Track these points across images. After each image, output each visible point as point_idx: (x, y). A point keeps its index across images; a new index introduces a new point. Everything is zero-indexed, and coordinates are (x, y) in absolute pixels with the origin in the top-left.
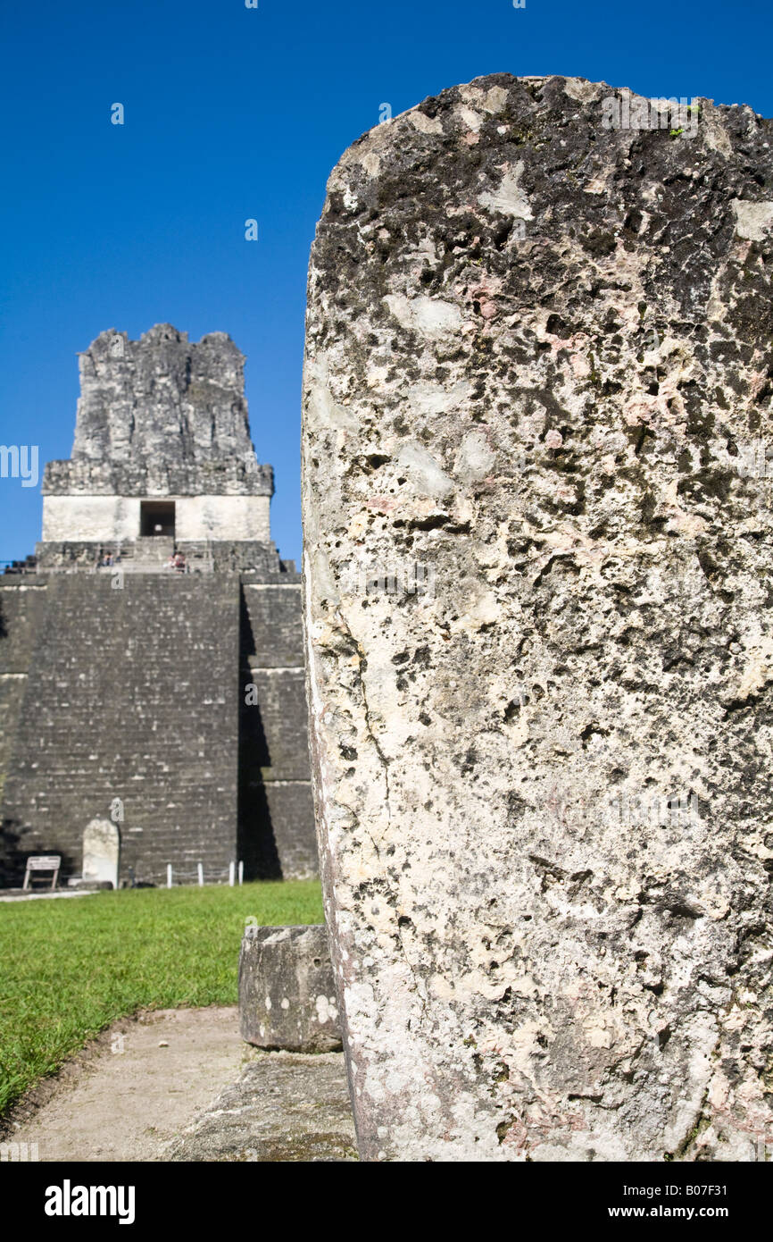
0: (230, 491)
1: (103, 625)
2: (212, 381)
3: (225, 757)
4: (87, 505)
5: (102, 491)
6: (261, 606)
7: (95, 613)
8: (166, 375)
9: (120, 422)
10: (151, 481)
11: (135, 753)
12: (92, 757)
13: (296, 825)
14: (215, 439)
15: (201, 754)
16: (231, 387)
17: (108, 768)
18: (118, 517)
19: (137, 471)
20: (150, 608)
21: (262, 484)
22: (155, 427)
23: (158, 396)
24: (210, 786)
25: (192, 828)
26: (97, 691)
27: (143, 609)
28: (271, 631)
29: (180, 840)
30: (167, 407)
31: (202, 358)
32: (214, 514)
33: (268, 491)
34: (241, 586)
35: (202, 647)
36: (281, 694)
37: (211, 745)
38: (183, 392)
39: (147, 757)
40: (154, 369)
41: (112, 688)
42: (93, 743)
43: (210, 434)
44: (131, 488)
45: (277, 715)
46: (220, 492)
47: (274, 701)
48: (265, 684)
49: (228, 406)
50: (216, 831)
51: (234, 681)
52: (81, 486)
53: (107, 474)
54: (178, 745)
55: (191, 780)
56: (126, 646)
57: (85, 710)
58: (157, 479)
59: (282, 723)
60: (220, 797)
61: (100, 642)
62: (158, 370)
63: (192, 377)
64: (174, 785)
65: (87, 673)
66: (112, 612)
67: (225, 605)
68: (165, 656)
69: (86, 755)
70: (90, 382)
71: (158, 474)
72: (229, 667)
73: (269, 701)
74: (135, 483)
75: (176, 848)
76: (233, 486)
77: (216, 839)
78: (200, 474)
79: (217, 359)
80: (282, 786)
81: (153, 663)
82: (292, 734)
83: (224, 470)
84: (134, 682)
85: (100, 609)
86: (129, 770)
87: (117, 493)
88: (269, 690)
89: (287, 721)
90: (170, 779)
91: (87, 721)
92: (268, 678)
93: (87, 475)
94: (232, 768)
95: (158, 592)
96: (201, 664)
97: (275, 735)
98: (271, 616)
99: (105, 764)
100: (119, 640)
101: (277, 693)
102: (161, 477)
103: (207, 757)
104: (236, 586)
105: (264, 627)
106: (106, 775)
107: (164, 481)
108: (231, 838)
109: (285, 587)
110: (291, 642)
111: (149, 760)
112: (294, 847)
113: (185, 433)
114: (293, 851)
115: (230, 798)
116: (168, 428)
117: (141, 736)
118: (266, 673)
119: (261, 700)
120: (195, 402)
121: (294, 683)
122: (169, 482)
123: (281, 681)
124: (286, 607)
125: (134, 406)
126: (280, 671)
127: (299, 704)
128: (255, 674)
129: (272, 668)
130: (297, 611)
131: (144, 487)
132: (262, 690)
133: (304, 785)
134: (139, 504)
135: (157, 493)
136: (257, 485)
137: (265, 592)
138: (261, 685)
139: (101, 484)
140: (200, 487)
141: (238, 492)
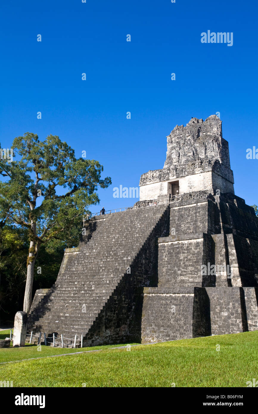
0: (196, 172)
1: (113, 230)
2: (208, 134)
3: (115, 283)
4: (152, 188)
5: (156, 181)
6: (176, 216)
7: (115, 225)
8: (190, 136)
9: (175, 156)
10: (170, 175)
11: (89, 281)
12: (76, 283)
13: (154, 315)
14: (206, 155)
15: (108, 282)
16: (215, 134)
17: (77, 287)
18: (161, 190)
19: (167, 172)
20: (132, 222)
21: (209, 167)
22: (184, 155)
23: (187, 143)
24: (101, 297)
26: (95, 256)
27: (129, 222)
28: (177, 226)
29: (76, 321)
30: (189, 147)
31: (205, 126)
32: (192, 182)
33: (211, 169)
34: (168, 209)
35: (138, 235)
36: (169, 254)
37: (113, 278)
38: (195, 141)
39: (91, 283)
40: (186, 135)
41: (100, 254)
42: (80, 277)
43: (204, 153)
44: (165, 178)
45: (166, 263)
46: (193, 173)
47: (165, 257)
48: (164, 250)
49: (212, 141)
50: (90, 317)
52: (150, 181)
53: (157, 175)
54: (103, 278)
55: (97, 294)
56: (115, 238)
57: (86, 264)
58: (172, 173)
59: (167, 266)
60: (101, 302)
61: (108, 237)
62: (187, 135)
63: (200, 134)
64: (90, 296)
65: (97, 249)
66: (119, 225)
67: (155, 217)
69: (74, 282)
70: (170, 145)
71: (172, 171)
73: (164, 257)
74: (166, 176)
76: (198, 170)
77: (87, 321)
78: (187, 168)
79: (210, 125)
80: (152, 296)
81: (118, 244)
82: (170, 272)
83: (194, 164)
84: (108, 252)
85: (117, 224)
86: (82, 288)
87: (160, 181)
88: (165, 252)
89: (169, 266)
90: (91, 293)
91: (84, 268)
92: (165, 247)
93: (152, 176)
96: (133, 243)
97: (164, 272)
98: (178, 220)
100: (114, 235)
101: (167, 253)
102: (173, 172)
104: (166, 209)
105: (175, 225)
106: (74, 290)
107: (175, 173)
109: (185, 207)
110: (184, 230)
111: (90, 285)
112: (151, 326)
113: (195, 155)
114: (151, 327)
115: (104, 303)
116: (189, 154)
117: (95, 274)
118: (165, 244)
119: (161, 257)
120: (199, 143)
121: (174, 248)
122: (176, 173)
123: (169, 248)
124: (184, 215)
125: (180, 149)
126: (170, 243)
127: (175, 258)
128: (160, 245)
129: (167, 242)
130: (188, 216)
131: (168, 177)
132: (162, 252)
133: (160, 296)
134: (167, 183)
135: (173, 179)
136: (207, 167)
137: (178, 210)
138: (162, 250)
139: (156, 179)
140: (186, 173)
141: (199, 172)
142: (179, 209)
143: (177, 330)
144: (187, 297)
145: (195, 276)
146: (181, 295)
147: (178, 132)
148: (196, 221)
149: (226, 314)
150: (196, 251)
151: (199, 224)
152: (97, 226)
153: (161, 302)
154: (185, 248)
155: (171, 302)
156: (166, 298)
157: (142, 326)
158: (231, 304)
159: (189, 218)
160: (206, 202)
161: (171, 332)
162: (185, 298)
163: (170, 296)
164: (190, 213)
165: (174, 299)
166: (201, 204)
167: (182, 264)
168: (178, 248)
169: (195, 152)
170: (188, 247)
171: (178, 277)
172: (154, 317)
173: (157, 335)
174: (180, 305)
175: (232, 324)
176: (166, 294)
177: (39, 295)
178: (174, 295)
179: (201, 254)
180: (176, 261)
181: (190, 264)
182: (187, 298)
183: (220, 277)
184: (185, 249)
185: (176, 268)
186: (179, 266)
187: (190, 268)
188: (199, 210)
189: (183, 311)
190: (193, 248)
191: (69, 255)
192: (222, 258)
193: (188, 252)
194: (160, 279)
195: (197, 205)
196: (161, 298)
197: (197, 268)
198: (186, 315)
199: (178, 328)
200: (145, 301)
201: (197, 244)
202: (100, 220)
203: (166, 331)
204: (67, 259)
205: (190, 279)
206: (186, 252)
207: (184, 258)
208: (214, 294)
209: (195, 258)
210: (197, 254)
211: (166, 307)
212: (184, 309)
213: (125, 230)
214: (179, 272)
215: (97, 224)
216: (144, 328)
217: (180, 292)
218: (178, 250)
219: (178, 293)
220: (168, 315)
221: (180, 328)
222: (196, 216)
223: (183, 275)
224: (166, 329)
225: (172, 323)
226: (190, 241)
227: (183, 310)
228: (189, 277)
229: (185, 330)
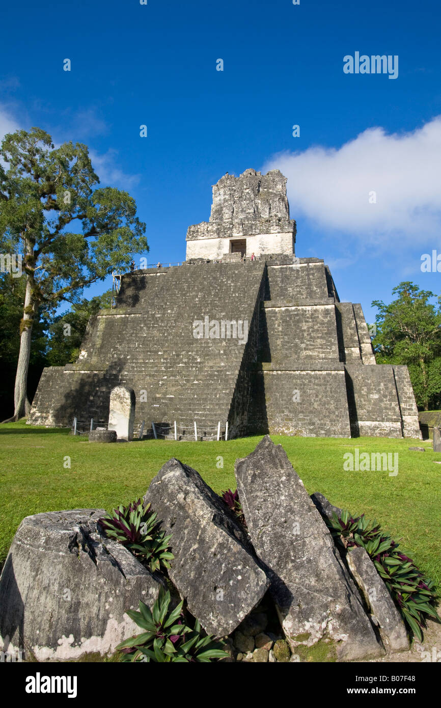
0: (272, 231)
1: (188, 287)
2: (270, 191)
3: (236, 353)
4: (206, 244)
5: (212, 237)
6: (277, 277)
7: (187, 281)
8: (249, 188)
9: (227, 211)
10: (235, 230)
11: (184, 351)
12: (160, 353)
13: (285, 398)
14: (271, 215)
15: (222, 352)
16: (280, 192)
17: (166, 359)
18: (219, 248)
19: (228, 226)
20: (214, 278)
21: (288, 227)
22: (242, 211)
23: (244, 197)
24: (221, 371)
25: (204, 396)
26: (174, 319)
27: (211, 279)
28: (281, 289)
29: (194, 404)
30: (248, 202)
31: (266, 181)
32: (265, 243)
33: (292, 230)
34: (266, 266)
35: (237, 295)
36: (283, 322)
37: (229, 347)
38: (256, 195)
39: (190, 353)
40: (243, 187)
41: (182, 316)
42: (163, 346)
43: (268, 212)
44: (225, 234)
45: (280, 333)
46: (268, 232)
47: (279, 326)
48: (274, 317)
49: (277, 199)
50: (219, 399)
51: (251, 312)
52: (203, 235)
53: (215, 229)
54: (210, 347)
55: (212, 367)
56: (197, 296)
57: (165, 328)
58: (237, 228)
59: (283, 338)
60: (227, 378)
61: (185, 295)
62: (245, 187)
63: (261, 190)
64: (201, 370)
65: (172, 310)
66: (194, 281)
67: (254, 275)
68: (215, 301)
69: (156, 352)
70: (217, 197)
71: (238, 226)
72: (249, 305)
73: (276, 325)
74: (227, 232)
75: (190, 410)
76: (274, 229)
77: (217, 404)
78: (258, 225)
79: (273, 181)
80: (277, 374)
81: (208, 304)
82: (288, 345)
83: (270, 221)
84: (195, 313)
85: (189, 280)
86: (178, 360)
87: (219, 237)
88: (276, 320)
89: (286, 337)
90: (199, 366)
91: (164, 334)
92: (276, 313)
93: (206, 230)
94: (238, 360)
95: (221, 272)
96: (234, 304)
97: (278, 345)
98: (282, 282)
99: (165, 357)
100: (194, 293)
101: (281, 321)
102: (239, 227)
103: (225, 354)
104: (263, 266)
105: (278, 288)
106: (164, 363)
107: (241, 229)
108: (227, 404)
109: (291, 266)
110: (293, 295)
111: (190, 355)
113: (256, 213)
114: (282, 414)
115: (233, 379)
116: (249, 211)
117: (190, 342)
118: (275, 310)
119: (271, 325)
120: (262, 199)
121: (291, 315)
122: (243, 230)
123: (283, 314)
124: (291, 277)
125: (234, 203)
126: (283, 309)
127: (294, 327)
128: (268, 311)
129: (279, 307)
130: (297, 278)
131: (231, 233)
132: (273, 320)
133: (291, 374)
134: (229, 241)
135: (237, 235)
136: (286, 227)
137: (280, 270)
138: (272, 317)
139: (212, 234)
140: (258, 231)
141: (276, 232)
142: (281, 268)
143: (325, 416)
144: (334, 375)
145: (328, 350)
146: (324, 373)
147: (228, 182)
148: (310, 285)
149: (376, 396)
150: (326, 320)
151: (315, 288)
152: (147, 283)
153: (294, 381)
154: (308, 315)
155: (310, 382)
156: (301, 377)
157: (269, 414)
158: (382, 384)
159: (299, 281)
160: (321, 263)
161: (316, 419)
162: (332, 377)
163: (307, 374)
164: (299, 275)
165: (314, 378)
166: (314, 264)
167: (305, 335)
168: (297, 315)
169: (256, 209)
170: (312, 314)
171: (301, 352)
172: (285, 400)
173: (294, 423)
174: (326, 385)
175: (386, 408)
176: (299, 372)
177: (65, 372)
178: (313, 373)
179: (334, 324)
180: (296, 331)
181: (318, 335)
182: (335, 377)
183: (350, 355)
184: (308, 317)
185: (297, 340)
186: (302, 339)
187: (319, 341)
188: (312, 272)
189: (331, 393)
190: (320, 316)
191: (107, 319)
192: (352, 332)
193: (313, 321)
194: (274, 354)
195: (308, 265)
196: (294, 377)
197: (330, 341)
198: (336, 398)
199: (327, 414)
200: (266, 381)
201: (327, 312)
202: (151, 275)
203: (308, 418)
204: (104, 324)
205: (321, 355)
206: (310, 320)
207: (309, 328)
208: (357, 372)
209: (326, 329)
210: (327, 324)
211: (304, 388)
212: (333, 389)
213: (209, 287)
214: (303, 346)
215: (146, 280)
216: (272, 416)
217: (322, 369)
218: (297, 318)
219: (319, 371)
220: (308, 398)
221: (329, 413)
222: (309, 279)
223: (310, 350)
224: (308, 416)
225: (316, 407)
226: (315, 307)
227: (331, 391)
228: (319, 352)
229: (337, 416)
